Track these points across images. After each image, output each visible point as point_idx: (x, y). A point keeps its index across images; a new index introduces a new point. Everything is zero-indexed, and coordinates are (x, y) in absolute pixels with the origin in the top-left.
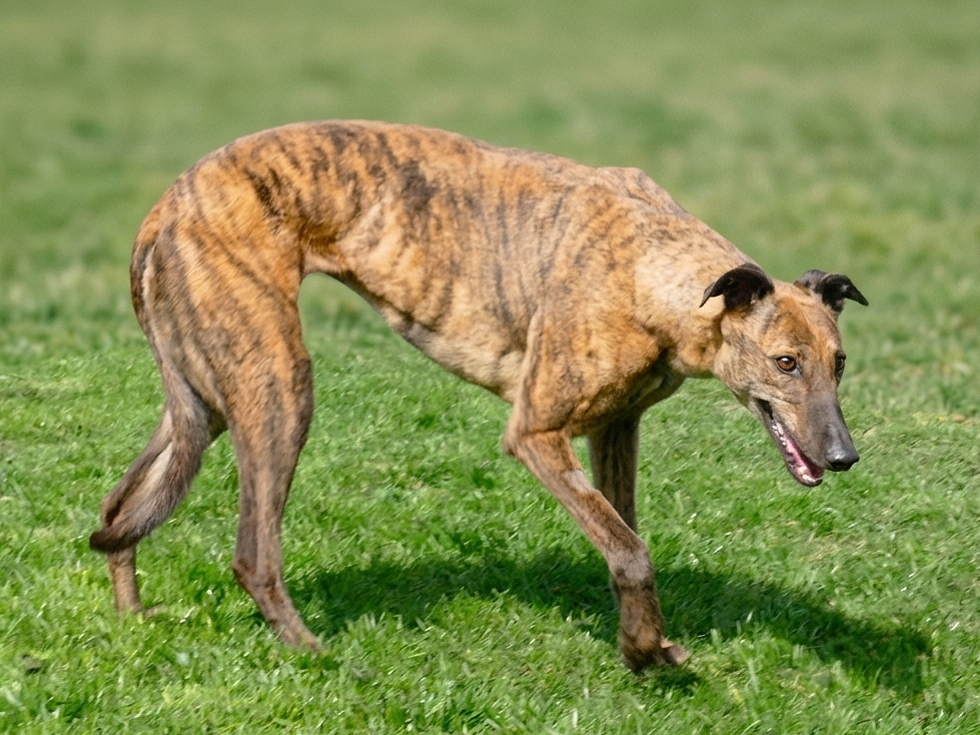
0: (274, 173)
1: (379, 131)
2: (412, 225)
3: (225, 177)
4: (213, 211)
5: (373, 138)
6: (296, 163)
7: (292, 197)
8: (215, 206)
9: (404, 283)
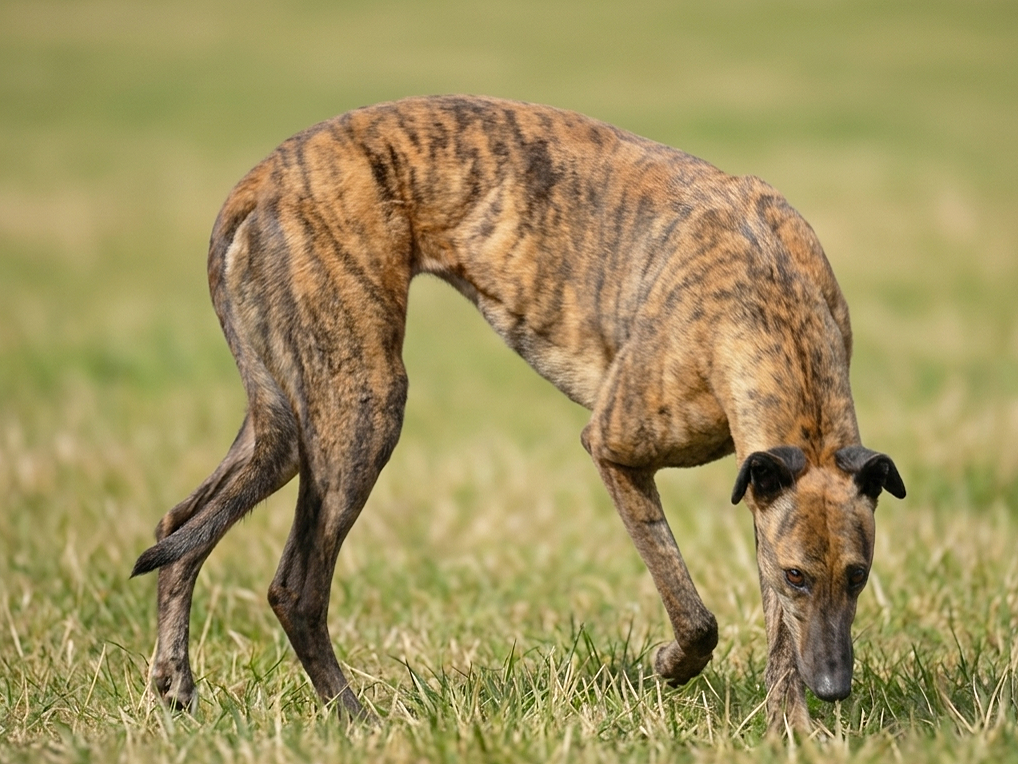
0: (391, 149)
1: (507, 108)
2: (530, 213)
3: (338, 150)
4: (321, 187)
5: (500, 114)
6: (414, 138)
7: (407, 178)
8: (325, 183)
9: (517, 281)
